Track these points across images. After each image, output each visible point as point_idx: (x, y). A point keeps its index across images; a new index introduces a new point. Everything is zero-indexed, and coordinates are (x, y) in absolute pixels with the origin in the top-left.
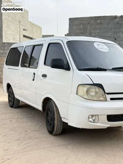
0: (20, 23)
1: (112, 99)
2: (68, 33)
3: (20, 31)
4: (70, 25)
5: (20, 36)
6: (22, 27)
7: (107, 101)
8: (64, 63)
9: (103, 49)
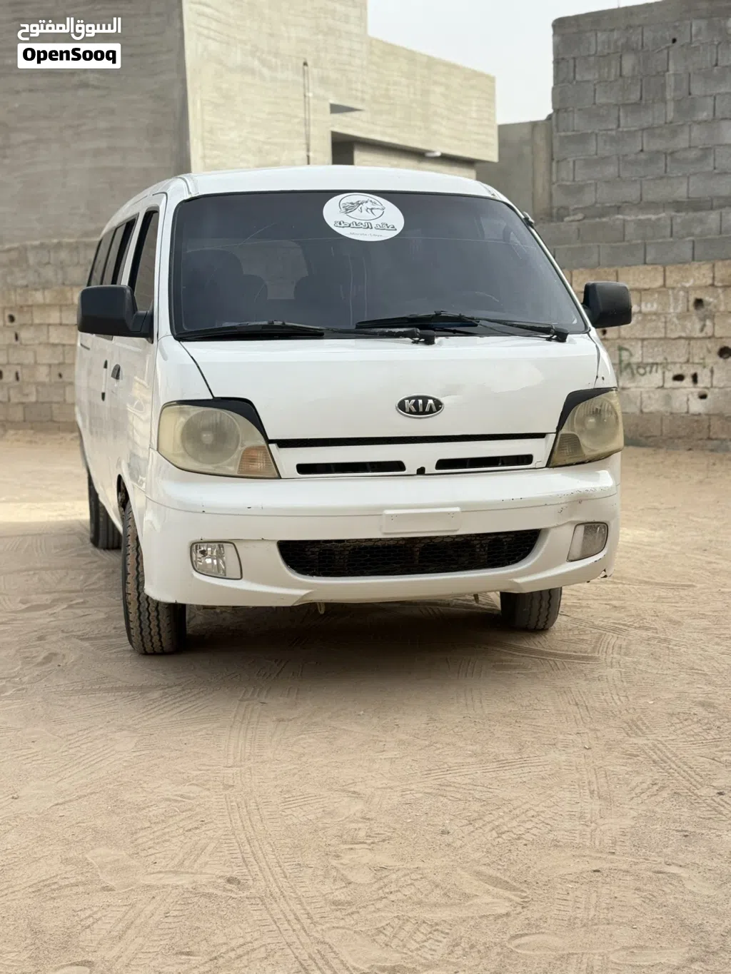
0: (305, 74)
1: (304, 469)
2: (550, 111)
3: (306, 123)
4: (558, 62)
5: (308, 150)
6: (321, 92)
7: (281, 478)
8: (134, 308)
9: (369, 227)
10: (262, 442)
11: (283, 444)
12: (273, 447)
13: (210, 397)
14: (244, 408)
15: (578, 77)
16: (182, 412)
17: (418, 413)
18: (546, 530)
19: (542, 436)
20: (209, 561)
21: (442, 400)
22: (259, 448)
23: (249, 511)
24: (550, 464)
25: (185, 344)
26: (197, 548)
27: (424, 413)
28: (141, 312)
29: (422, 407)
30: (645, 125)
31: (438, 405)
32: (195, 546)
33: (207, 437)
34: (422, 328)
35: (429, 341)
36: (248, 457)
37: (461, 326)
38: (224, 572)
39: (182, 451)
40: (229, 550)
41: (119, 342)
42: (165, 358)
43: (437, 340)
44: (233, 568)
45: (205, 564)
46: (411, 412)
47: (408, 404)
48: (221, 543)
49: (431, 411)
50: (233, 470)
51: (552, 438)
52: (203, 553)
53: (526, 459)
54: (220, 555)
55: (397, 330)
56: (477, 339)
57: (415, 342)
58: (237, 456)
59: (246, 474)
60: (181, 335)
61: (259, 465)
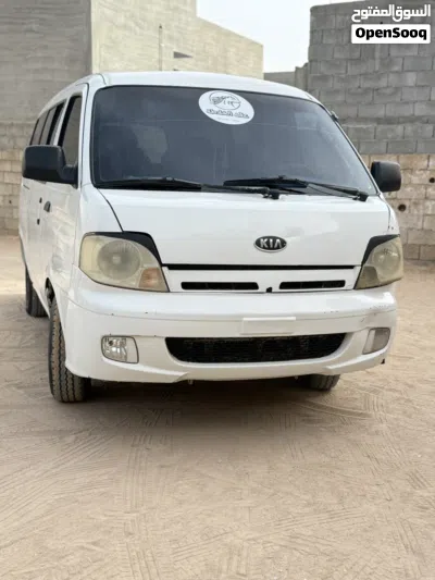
0: (160, 33)
1: (186, 286)
2: (307, 61)
3: (160, 61)
4: (312, 32)
6: (168, 44)
7: (169, 291)
8: (64, 163)
9: (230, 114)
10: (157, 265)
11: (172, 267)
12: (165, 269)
13: (120, 231)
14: (145, 240)
15: (324, 42)
16: (98, 240)
17: (269, 248)
18: (351, 334)
19: (351, 267)
20: (114, 349)
21: (286, 239)
22: (154, 270)
23: (146, 316)
24: (356, 287)
25: (102, 190)
26: (107, 340)
27: (273, 249)
28: (69, 165)
29: (272, 244)
30: (362, 72)
31: (283, 243)
32: (105, 338)
33: (116, 259)
34: (270, 187)
35: (275, 197)
36: (146, 276)
37: (295, 187)
38: (126, 357)
39: (97, 269)
40: (130, 342)
41: (51, 186)
42: (86, 199)
43: (281, 196)
44: (132, 356)
45: (111, 352)
46: (264, 248)
47: (263, 242)
48: (124, 337)
49: (278, 248)
50: (134, 284)
51: (358, 269)
52: (111, 343)
53: (341, 284)
54: (122, 345)
55: (254, 188)
56: (306, 197)
57: (266, 197)
58: (138, 274)
59: (144, 288)
60: (99, 183)
61: (154, 282)
